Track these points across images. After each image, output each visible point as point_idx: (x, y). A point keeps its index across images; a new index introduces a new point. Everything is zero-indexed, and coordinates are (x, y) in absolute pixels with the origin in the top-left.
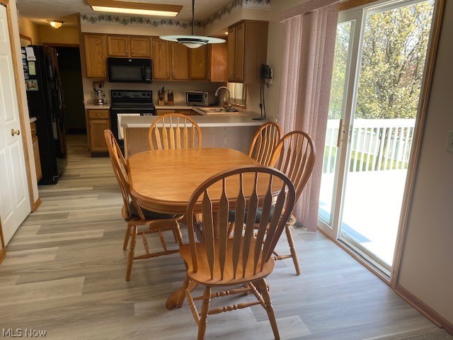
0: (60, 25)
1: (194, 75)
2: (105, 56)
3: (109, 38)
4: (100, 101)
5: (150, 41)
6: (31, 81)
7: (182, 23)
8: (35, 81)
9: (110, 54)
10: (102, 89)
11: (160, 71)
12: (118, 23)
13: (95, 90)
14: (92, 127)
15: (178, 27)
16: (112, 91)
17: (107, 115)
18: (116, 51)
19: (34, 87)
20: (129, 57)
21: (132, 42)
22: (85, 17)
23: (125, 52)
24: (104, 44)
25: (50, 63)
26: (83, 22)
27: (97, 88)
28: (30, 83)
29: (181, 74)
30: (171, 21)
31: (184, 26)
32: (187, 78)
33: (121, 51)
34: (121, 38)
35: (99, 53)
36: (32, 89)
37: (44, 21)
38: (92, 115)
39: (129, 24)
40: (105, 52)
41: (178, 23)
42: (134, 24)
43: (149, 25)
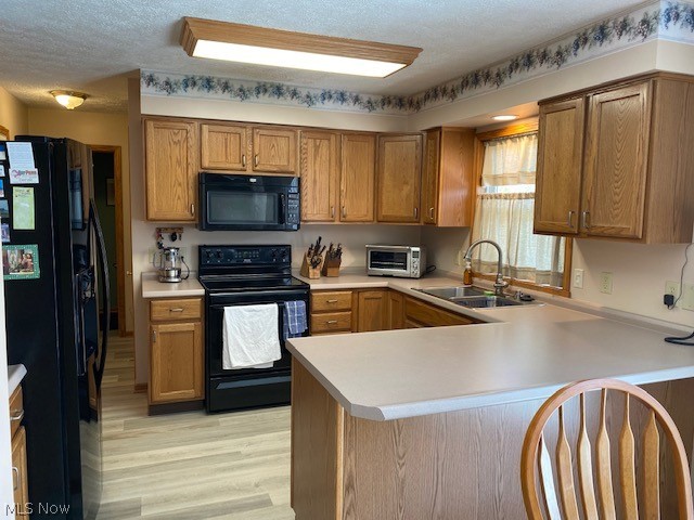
0: (78, 102)
1: (385, 211)
2: (194, 170)
3: (205, 127)
4: (173, 273)
5: (295, 137)
6: (17, 248)
7: (365, 99)
8: (32, 250)
9: (206, 164)
10: (177, 244)
11: (315, 204)
12: (227, 95)
13: (160, 246)
14: (158, 339)
15: (357, 107)
16: (200, 247)
17: (196, 310)
18: (221, 157)
19: (24, 267)
20: (249, 172)
21: (257, 139)
22: (151, 80)
23: (241, 161)
24: (193, 141)
25: (77, 185)
26: (146, 91)
27: (166, 243)
28: (14, 254)
29: (360, 208)
30: (342, 95)
31: (370, 105)
32: (370, 217)
33: (231, 158)
34: (232, 129)
35: (179, 163)
36: (21, 274)
37: (40, 93)
38: (159, 312)
39: (253, 98)
40: (193, 161)
41: (357, 100)
42: (263, 98)
43: (295, 101)
